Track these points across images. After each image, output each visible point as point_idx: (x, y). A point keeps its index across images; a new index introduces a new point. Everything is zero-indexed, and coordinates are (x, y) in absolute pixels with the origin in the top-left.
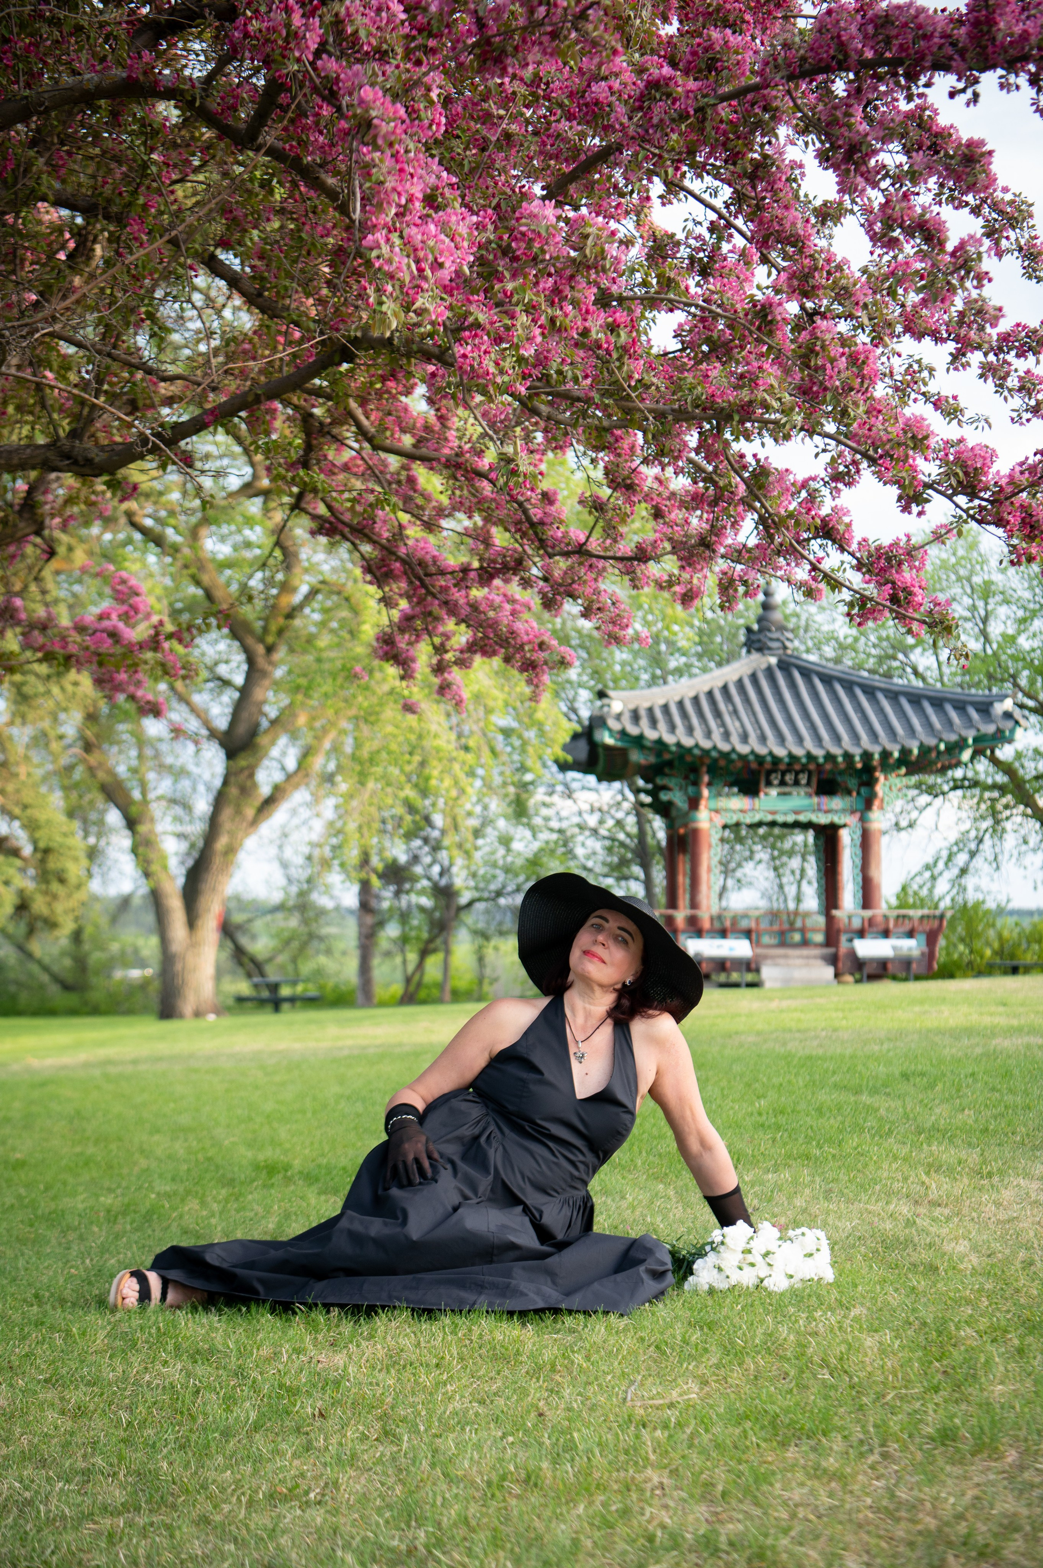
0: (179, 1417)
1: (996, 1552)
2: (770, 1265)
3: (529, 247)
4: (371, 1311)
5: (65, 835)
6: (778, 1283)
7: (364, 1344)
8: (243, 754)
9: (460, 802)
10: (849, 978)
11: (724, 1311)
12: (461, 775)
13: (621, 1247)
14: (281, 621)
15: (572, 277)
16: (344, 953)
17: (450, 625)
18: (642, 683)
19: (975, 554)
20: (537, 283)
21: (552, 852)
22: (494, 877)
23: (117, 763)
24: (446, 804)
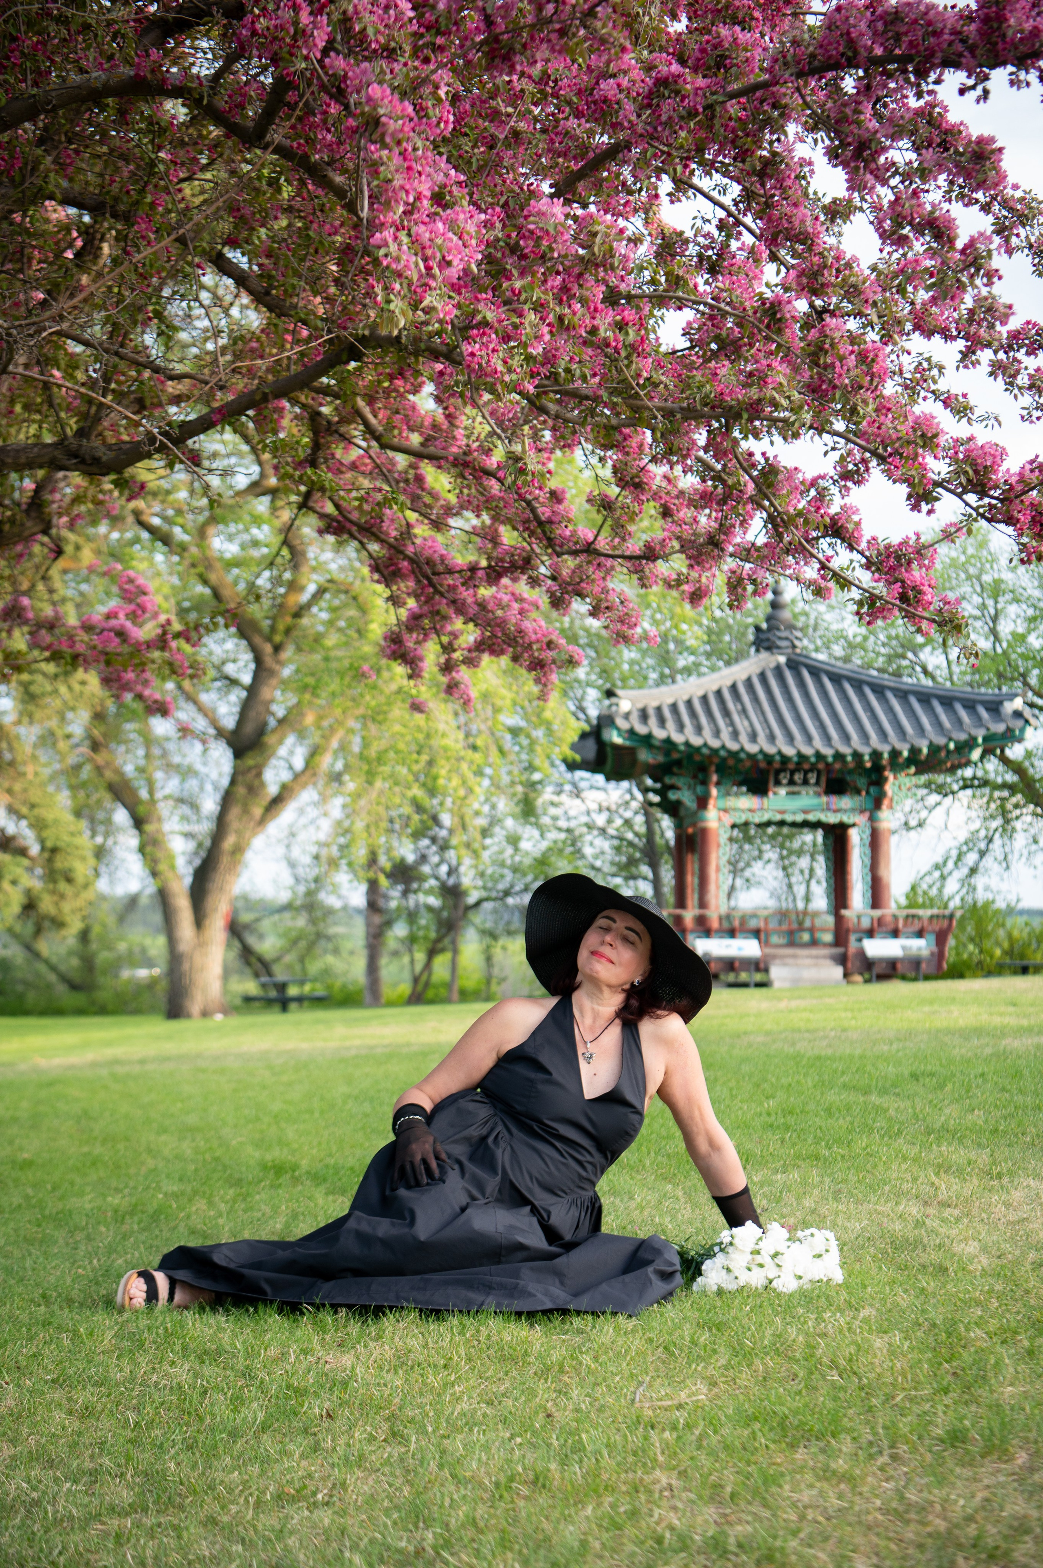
0: (186, 1417)
1: (1006, 1554)
2: (778, 1266)
3: (537, 245)
5: (73, 834)
6: (787, 1284)
7: (372, 1344)
8: (250, 754)
9: (467, 801)
10: (858, 978)
11: (733, 1312)
12: (469, 775)
13: (629, 1248)
14: (289, 620)
15: (580, 275)
16: (352, 953)
17: (458, 624)
18: (651, 682)
19: (985, 553)
20: (545, 281)
21: (561, 851)
22: (502, 876)
23: (125, 762)
24: (453, 803)
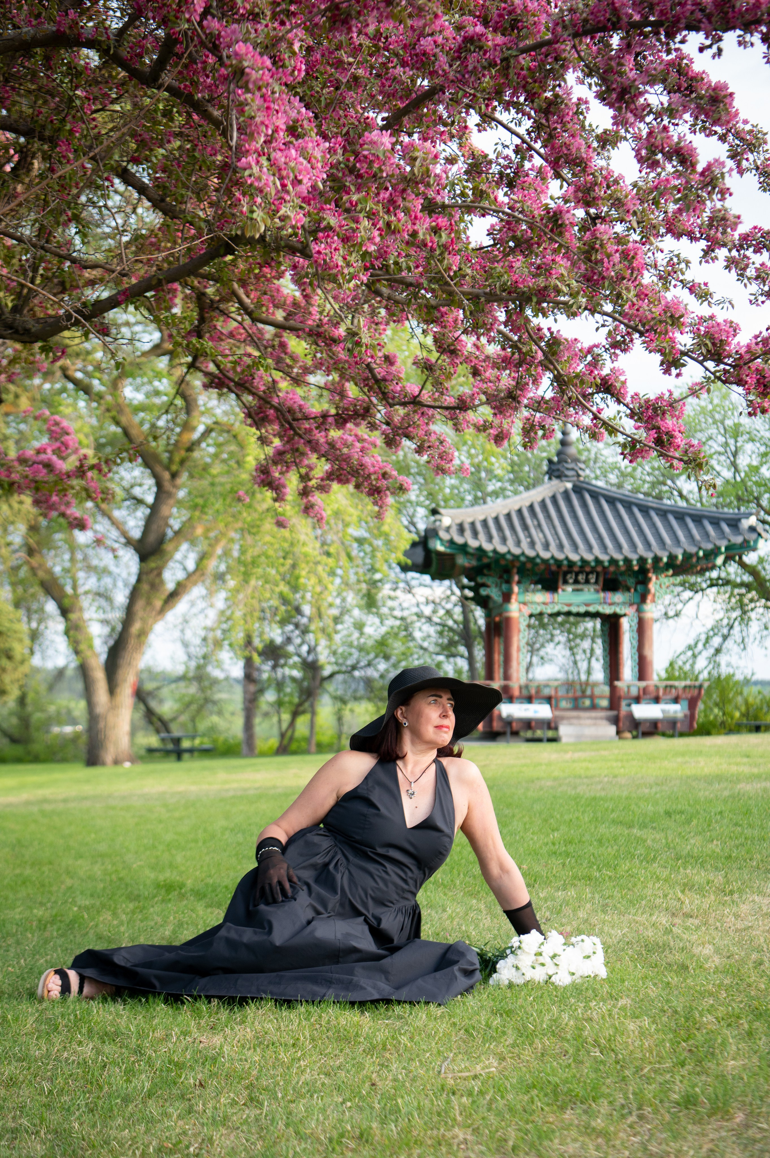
0: (89, 1086)
2: (556, 965)
3: (370, 167)
4: (243, 1002)
5: (11, 621)
6: (563, 979)
7: (237, 1028)
8: (153, 558)
9: (323, 596)
10: (628, 735)
11: (520, 1002)
12: (324, 575)
13: (440, 951)
14: (183, 453)
15: (404, 191)
16: (233, 714)
17: (313, 458)
18: (467, 503)
19: (727, 403)
20: (378, 194)
21: (396, 635)
22: (350, 654)
23: (54, 565)
24: (312, 597)
